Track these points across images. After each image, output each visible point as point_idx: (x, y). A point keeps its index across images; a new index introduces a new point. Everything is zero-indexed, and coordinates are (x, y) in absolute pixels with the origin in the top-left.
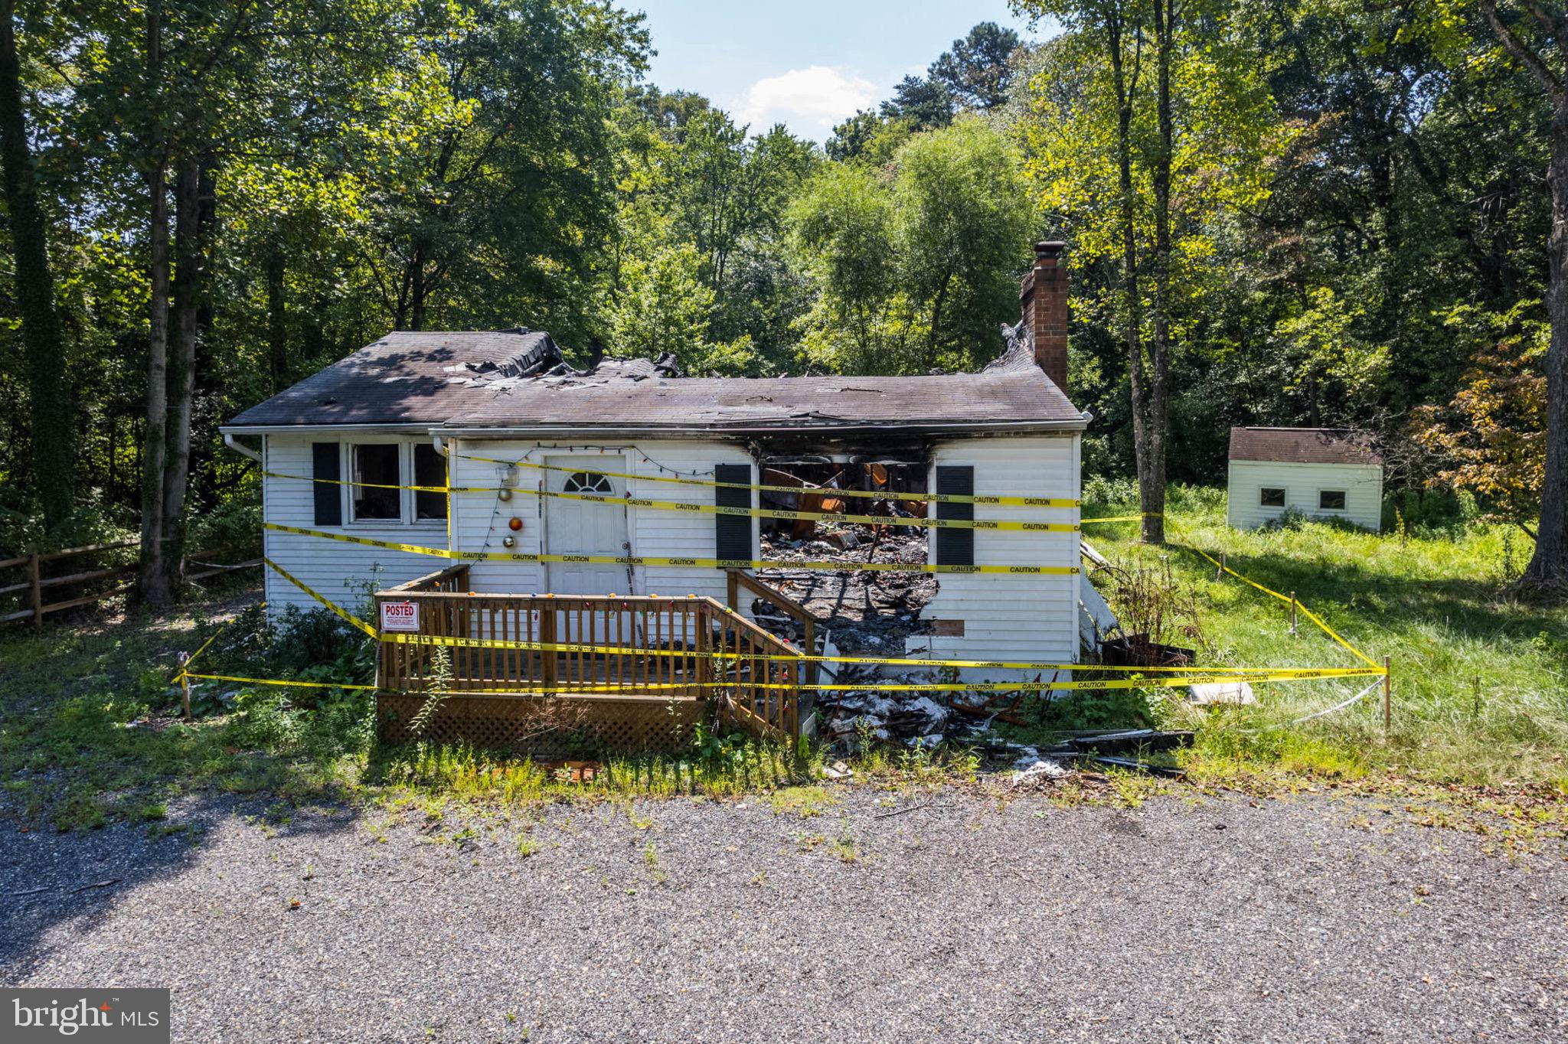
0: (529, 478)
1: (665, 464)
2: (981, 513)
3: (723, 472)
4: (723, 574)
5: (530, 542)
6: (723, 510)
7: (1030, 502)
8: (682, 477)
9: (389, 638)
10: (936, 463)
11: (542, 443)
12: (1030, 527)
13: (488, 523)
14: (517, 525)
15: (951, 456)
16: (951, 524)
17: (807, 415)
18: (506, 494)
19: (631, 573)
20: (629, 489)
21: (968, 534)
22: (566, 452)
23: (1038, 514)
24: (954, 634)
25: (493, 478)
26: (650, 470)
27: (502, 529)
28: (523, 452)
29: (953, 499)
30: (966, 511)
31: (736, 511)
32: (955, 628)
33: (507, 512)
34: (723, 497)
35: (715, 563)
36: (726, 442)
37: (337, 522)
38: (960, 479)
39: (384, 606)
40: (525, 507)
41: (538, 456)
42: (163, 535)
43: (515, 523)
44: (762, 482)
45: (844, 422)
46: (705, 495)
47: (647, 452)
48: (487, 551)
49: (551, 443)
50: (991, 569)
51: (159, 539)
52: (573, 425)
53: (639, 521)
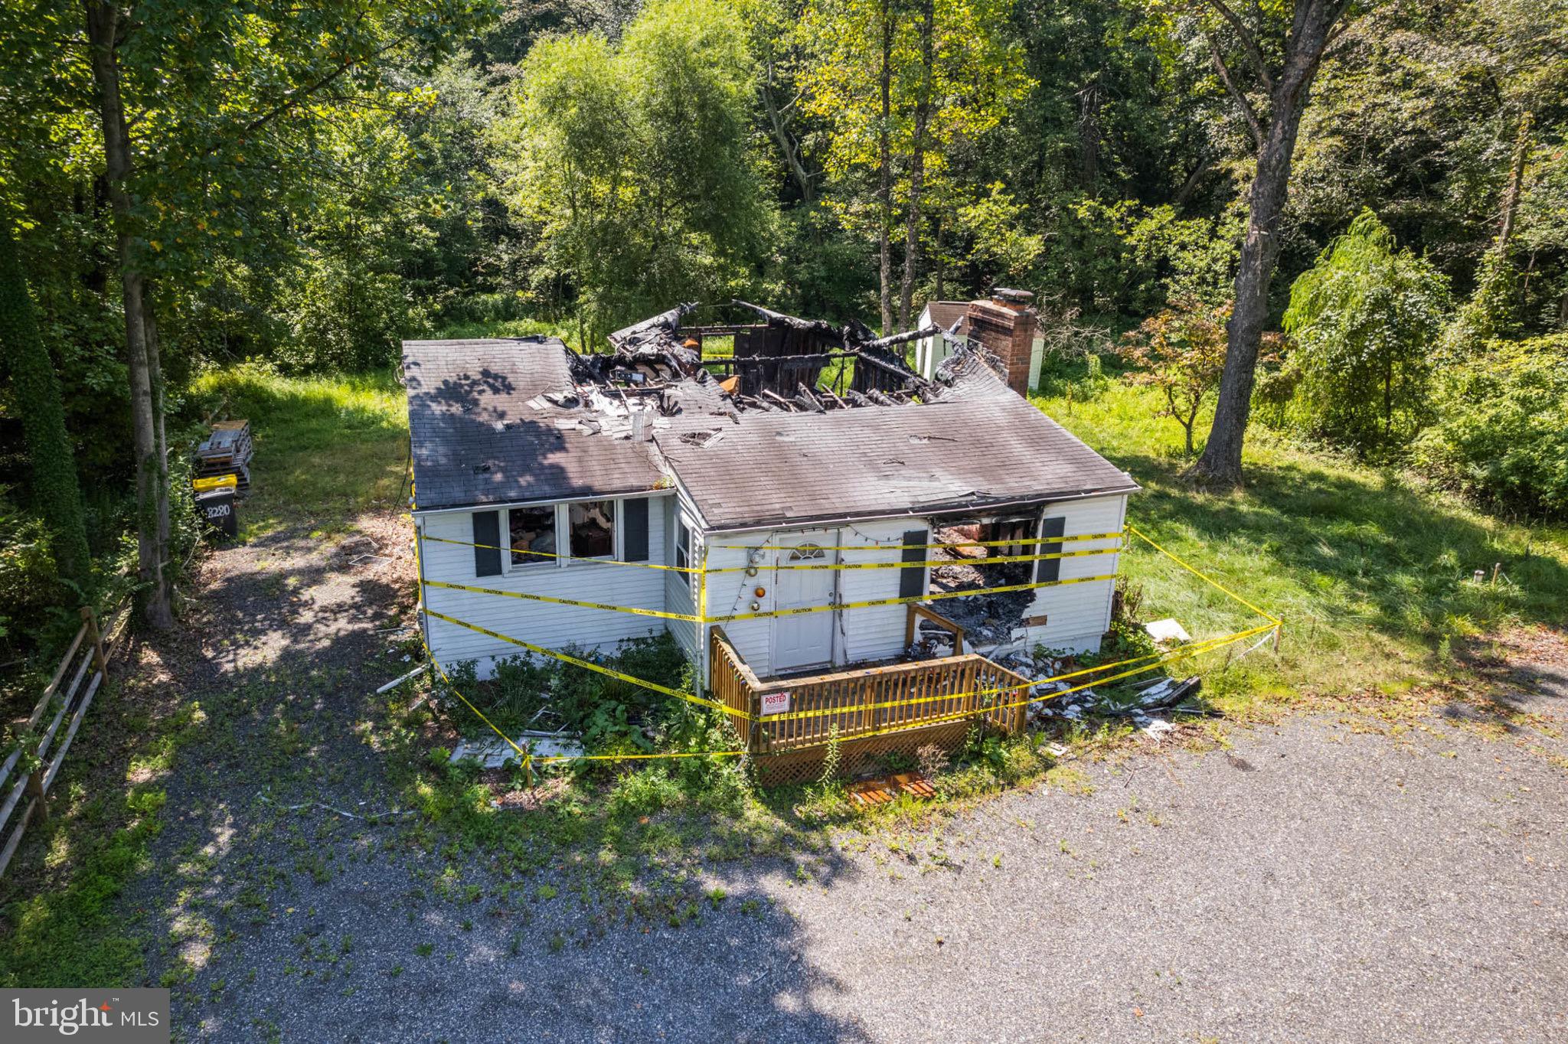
0: (768, 558)
1: (867, 535)
2: (1067, 547)
4: (904, 607)
5: (767, 604)
6: (908, 565)
7: (1095, 537)
8: (880, 544)
10: (1044, 517)
12: (1093, 552)
13: (736, 593)
14: (759, 593)
15: (1051, 513)
16: (1050, 556)
17: (973, 494)
18: (750, 570)
20: (841, 557)
21: (1057, 562)
23: (1098, 544)
24: (1041, 624)
25: (742, 559)
26: (859, 541)
27: (748, 594)
28: (766, 538)
29: (1051, 540)
30: (1057, 548)
31: (917, 565)
32: (1042, 621)
33: (752, 583)
34: (907, 556)
35: (898, 600)
36: (915, 516)
37: (497, 571)
38: (1056, 527)
39: (764, 698)
40: (764, 579)
41: (776, 539)
43: (761, 592)
45: (997, 498)
46: (895, 556)
48: (735, 613)
50: (1069, 581)
53: (847, 578)
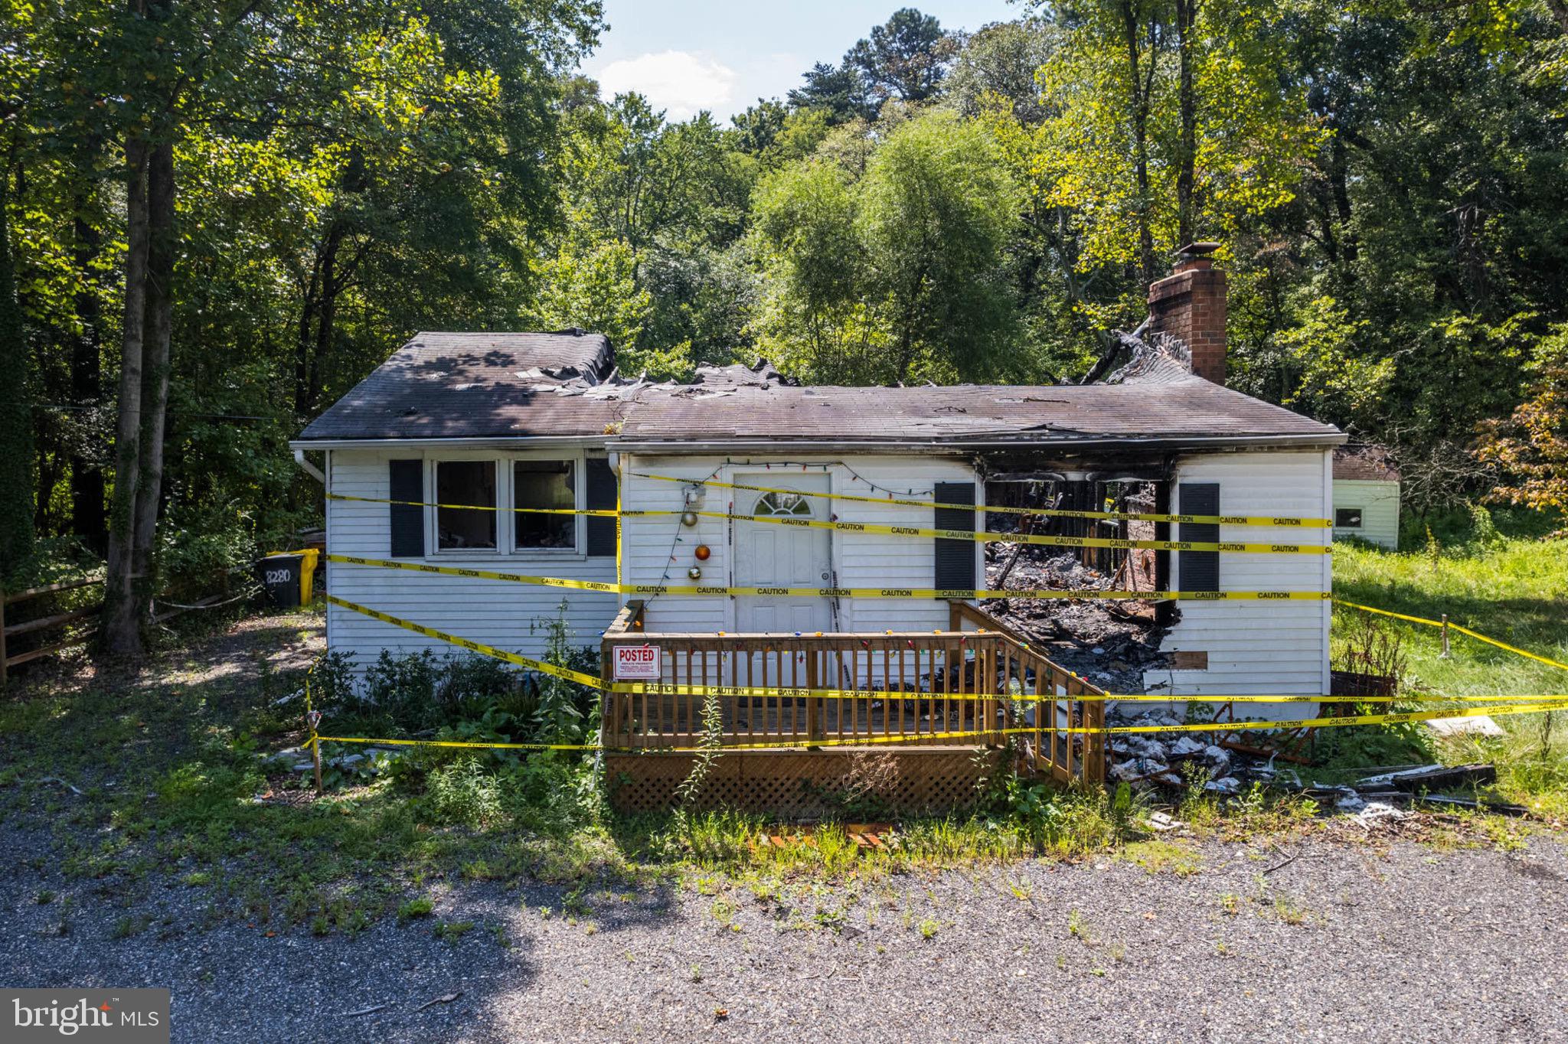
0: (716, 500)
1: (877, 482)
2: (1227, 534)
3: (943, 492)
4: (943, 605)
5: (715, 574)
6: (944, 534)
7: (1281, 522)
8: (896, 497)
9: (623, 688)
10: (1179, 481)
11: (733, 459)
12: (1279, 549)
13: (668, 552)
14: (703, 554)
15: (1194, 472)
16: (1197, 546)
17: (1044, 427)
18: (689, 517)
19: (835, 607)
20: (834, 511)
21: (1213, 558)
22: (763, 470)
23: (1288, 535)
24: (1197, 667)
25: (673, 499)
26: (860, 489)
27: (686, 557)
28: (711, 470)
29: (1198, 519)
30: (1211, 533)
31: (959, 535)
32: (1198, 660)
33: (691, 538)
34: (943, 519)
35: (933, 594)
36: (952, 458)
37: (419, 552)
38: (1205, 498)
39: (617, 651)
40: (712, 532)
41: (727, 474)
42: (134, 571)
43: (703, 553)
44: (989, 502)
45: (1085, 435)
46: (924, 518)
47: (856, 469)
48: (666, 584)
49: (744, 459)
50: (1238, 595)
51: (129, 576)
52: (775, 438)
53: (846, 546)
